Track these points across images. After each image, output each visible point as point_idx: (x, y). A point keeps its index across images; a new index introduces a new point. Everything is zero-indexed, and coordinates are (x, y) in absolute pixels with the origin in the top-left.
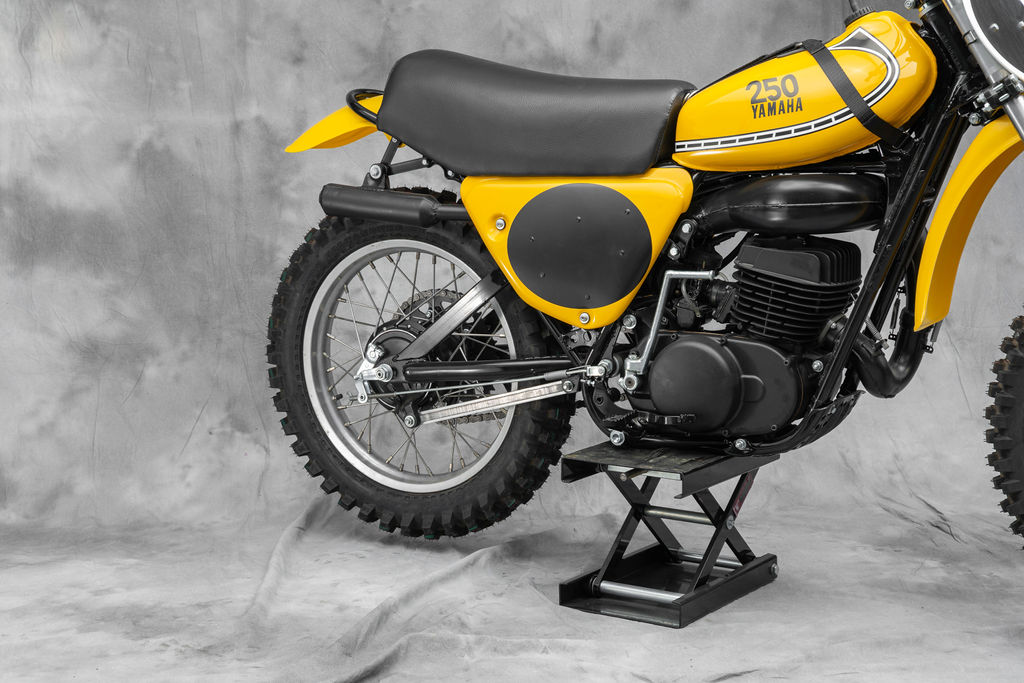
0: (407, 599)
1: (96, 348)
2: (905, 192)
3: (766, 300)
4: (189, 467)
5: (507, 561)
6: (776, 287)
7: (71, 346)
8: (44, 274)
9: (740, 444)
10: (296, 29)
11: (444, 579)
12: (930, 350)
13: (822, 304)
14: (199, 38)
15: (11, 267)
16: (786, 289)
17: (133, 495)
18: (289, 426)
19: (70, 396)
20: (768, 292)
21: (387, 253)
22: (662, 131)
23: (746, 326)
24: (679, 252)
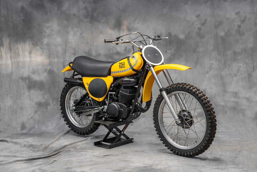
0: (71, 144)
1: (40, 103)
3: (123, 97)
4: (54, 123)
5: (94, 139)
7: (37, 103)
8: (32, 91)
9: (121, 120)
10: (74, 49)
11: (79, 142)
13: (131, 98)
14: (58, 51)
15: (27, 90)
16: (125, 95)
17: (44, 128)
18: (63, 117)
19: (36, 112)
21: (77, 88)
22: (109, 70)
23: (121, 101)
24: (112, 89)
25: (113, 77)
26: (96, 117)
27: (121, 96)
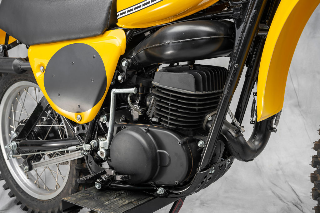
2: (245, 27)
3: (168, 104)
6: (172, 96)
9: (161, 191)
12: (274, 130)
13: (200, 105)
20: (168, 100)
22: (110, 7)
23: (160, 120)
24: (122, 78)
25: (126, 30)
26: (78, 172)
27: (160, 101)
